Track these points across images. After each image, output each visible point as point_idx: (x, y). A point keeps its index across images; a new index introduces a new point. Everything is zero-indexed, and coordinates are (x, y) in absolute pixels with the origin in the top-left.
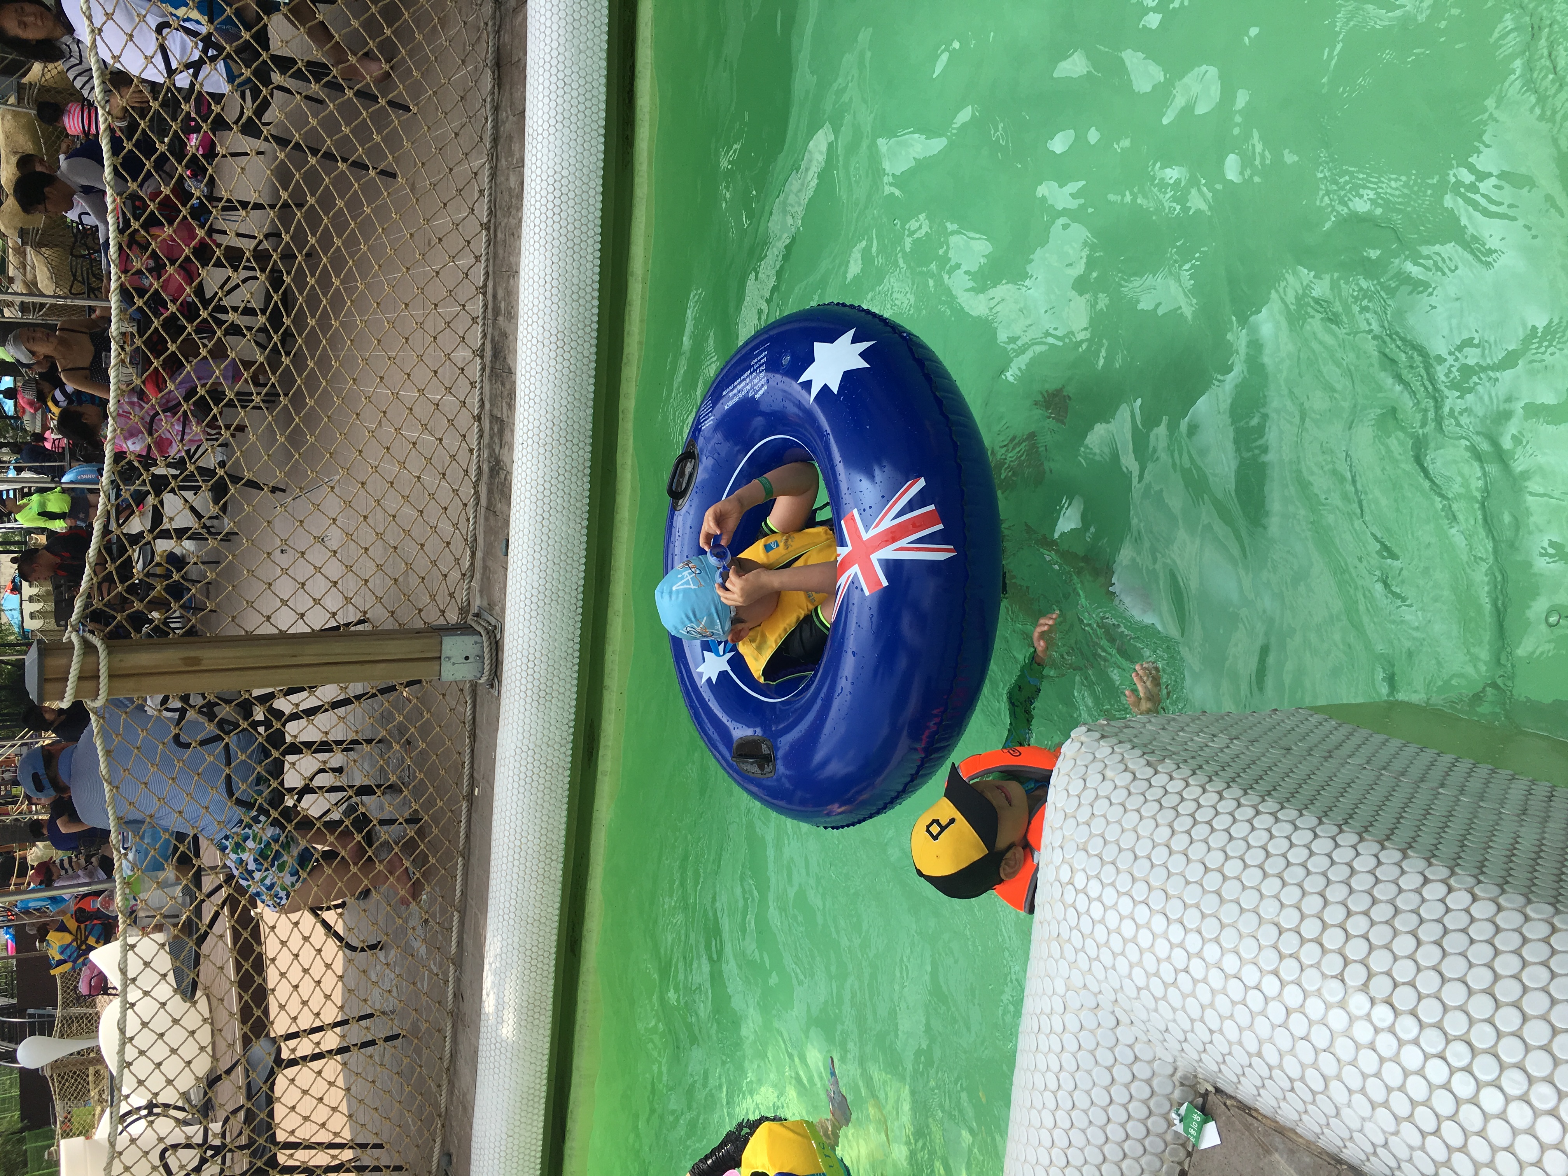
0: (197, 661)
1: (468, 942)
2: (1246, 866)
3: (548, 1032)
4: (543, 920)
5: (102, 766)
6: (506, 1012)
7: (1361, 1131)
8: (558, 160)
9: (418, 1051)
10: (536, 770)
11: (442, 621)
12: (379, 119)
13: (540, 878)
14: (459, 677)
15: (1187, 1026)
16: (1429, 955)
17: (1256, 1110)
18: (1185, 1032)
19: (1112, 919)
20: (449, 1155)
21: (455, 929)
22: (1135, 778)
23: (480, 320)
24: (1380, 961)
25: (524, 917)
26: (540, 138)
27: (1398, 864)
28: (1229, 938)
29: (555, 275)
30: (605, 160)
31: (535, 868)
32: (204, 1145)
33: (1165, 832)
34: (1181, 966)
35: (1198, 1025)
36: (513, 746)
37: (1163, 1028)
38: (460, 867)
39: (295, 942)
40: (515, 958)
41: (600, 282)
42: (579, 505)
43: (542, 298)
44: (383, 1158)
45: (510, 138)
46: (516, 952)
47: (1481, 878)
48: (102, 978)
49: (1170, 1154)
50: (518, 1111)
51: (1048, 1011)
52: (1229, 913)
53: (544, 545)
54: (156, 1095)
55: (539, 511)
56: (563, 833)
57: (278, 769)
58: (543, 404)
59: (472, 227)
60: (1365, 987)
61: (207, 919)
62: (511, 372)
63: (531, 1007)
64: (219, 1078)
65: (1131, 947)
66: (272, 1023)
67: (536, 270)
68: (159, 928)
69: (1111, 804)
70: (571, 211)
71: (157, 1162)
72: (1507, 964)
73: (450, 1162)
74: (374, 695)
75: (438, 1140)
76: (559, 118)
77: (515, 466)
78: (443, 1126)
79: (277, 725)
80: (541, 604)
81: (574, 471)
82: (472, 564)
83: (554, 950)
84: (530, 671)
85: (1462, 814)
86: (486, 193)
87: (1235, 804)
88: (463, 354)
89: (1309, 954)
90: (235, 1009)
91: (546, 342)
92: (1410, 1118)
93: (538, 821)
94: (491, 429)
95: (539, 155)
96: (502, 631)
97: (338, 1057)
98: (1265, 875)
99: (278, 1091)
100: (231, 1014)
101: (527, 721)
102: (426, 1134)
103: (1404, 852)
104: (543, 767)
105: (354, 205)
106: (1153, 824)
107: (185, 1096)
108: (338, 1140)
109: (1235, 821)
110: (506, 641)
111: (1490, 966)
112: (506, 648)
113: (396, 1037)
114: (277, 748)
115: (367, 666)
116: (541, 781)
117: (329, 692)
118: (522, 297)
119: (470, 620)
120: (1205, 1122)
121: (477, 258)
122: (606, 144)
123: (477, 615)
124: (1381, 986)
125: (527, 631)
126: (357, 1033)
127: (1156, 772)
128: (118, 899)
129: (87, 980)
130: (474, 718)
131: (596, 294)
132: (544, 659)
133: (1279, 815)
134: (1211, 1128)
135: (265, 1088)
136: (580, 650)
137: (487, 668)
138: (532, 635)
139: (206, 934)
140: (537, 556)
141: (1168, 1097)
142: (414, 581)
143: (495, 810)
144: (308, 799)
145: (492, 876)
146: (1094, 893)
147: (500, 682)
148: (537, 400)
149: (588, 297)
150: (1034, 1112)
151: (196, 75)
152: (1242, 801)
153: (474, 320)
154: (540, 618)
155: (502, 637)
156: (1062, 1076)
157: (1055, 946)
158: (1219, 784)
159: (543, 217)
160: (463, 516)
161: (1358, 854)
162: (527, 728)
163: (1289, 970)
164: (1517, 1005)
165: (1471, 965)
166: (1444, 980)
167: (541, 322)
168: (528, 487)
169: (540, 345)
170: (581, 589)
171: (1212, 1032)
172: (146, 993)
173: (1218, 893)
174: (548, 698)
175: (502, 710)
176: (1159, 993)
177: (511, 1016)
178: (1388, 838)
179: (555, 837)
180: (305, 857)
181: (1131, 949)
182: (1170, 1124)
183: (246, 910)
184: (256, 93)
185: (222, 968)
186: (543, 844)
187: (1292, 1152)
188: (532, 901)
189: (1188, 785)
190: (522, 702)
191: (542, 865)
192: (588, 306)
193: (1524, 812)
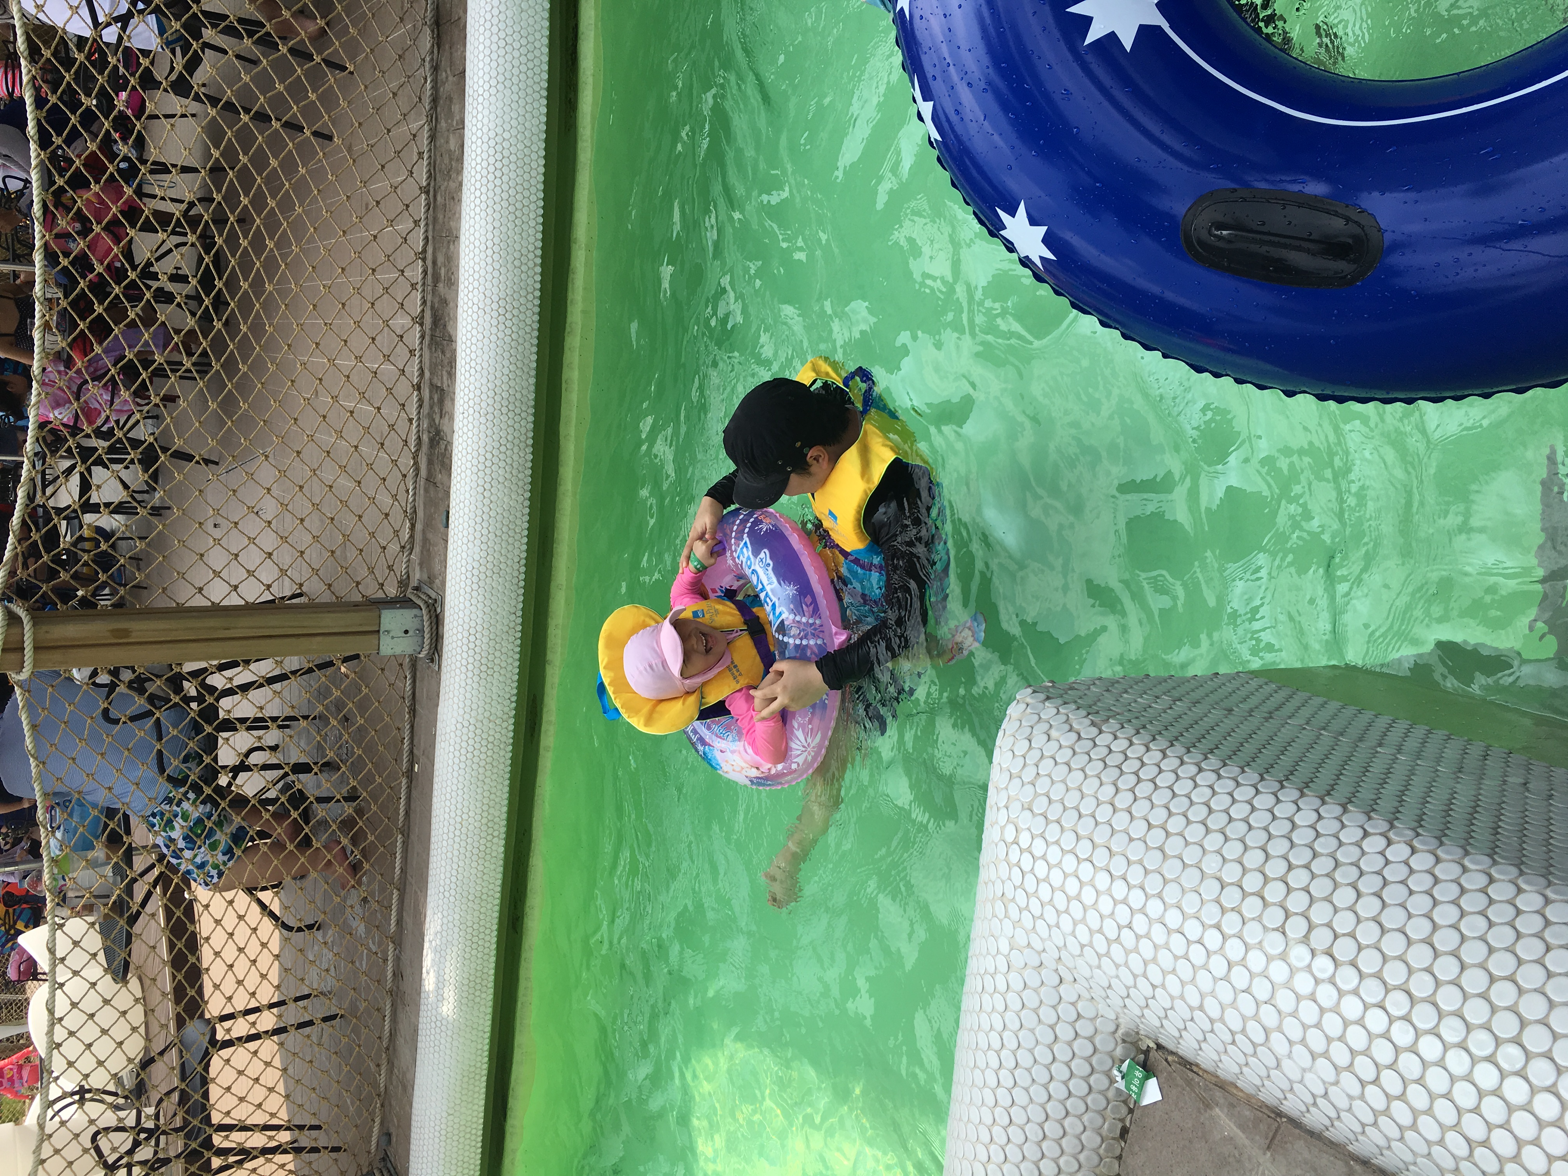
0: (126, 633)
1: (408, 919)
2: (1189, 822)
3: (490, 1010)
4: (484, 897)
5: (28, 741)
6: (446, 990)
7: (1301, 1082)
8: (499, 121)
9: (356, 1030)
10: (477, 746)
11: (380, 595)
12: (315, 78)
13: (482, 854)
14: (398, 651)
15: (1130, 982)
16: (1368, 907)
17: (1197, 1065)
18: (1128, 988)
19: (1056, 877)
20: (389, 1135)
21: (394, 907)
22: (1080, 737)
23: (419, 287)
24: (1320, 913)
25: (465, 894)
26: (480, 99)
27: (1339, 819)
28: (1172, 893)
29: (497, 241)
30: (547, 123)
31: (476, 844)
32: (138, 1128)
33: (1109, 790)
34: (1124, 922)
35: (1141, 981)
36: (454, 721)
37: (1106, 985)
38: (399, 844)
39: (230, 921)
40: (456, 936)
41: (542, 248)
42: (521, 476)
43: (483, 264)
44: (322, 1139)
45: (450, 99)
46: (456, 930)
47: (1420, 830)
48: (32, 963)
49: (1113, 1112)
50: (458, 1089)
51: (992, 970)
52: (1172, 869)
53: (485, 517)
54: (86, 1076)
55: (481, 482)
56: (505, 809)
57: (211, 745)
58: (485, 373)
59: (411, 189)
60: (1306, 939)
61: (139, 897)
62: (451, 340)
63: (472, 984)
64: (152, 1060)
65: (1075, 904)
66: (207, 1003)
67: (477, 235)
68: (89, 909)
69: (1056, 763)
70: (513, 175)
71: (88, 1145)
72: (1446, 915)
73: (389, 1141)
74: (310, 671)
75: (378, 1120)
76: (501, 78)
77: (456, 436)
78: (382, 1105)
79: (210, 699)
80: (482, 576)
81: (516, 442)
82: (412, 536)
83: (495, 927)
84: (472, 646)
85: (1400, 771)
86: (426, 156)
87: (1178, 762)
88: (402, 322)
89: (1251, 907)
90: (168, 988)
91: (488, 309)
92: (1350, 1068)
93: (479, 797)
94: (431, 398)
95: (480, 117)
96: (442, 605)
97: (275, 1038)
98: (1208, 831)
99: (213, 1072)
100: (164, 994)
101: (468, 695)
102: (365, 1114)
103: (1344, 807)
104: (484, 743)
105: (289, 166)
106: (1097, 782)
107: (116, 1078)
108: (275, 1122)
109: (1178, 778)
110: (447, 614)
111: (1428, 916)
112: (446, 621)
113: (333, 1017)
114: (210, 723)
115: (302, 639)
116: (483, 756)
117: (265, 668)
118: (462, 263)
119: (410, 594)
120: (1147, 1078)
121: (416, 223)
122: (548, 106)
123: (417, 589)
124: (1321, 939)
125: (468, 604)
126: (294, 1014)
127: (1101, 732)
128: (46, 876)
129: (15, 965)
130: (414, 694)
131: (539, 261)
132: (486, 633)
133: (1221, 772)
134: (1152, 1084)
135: (199, 1069)
136: (522, 624)
137: (427, 641)
138: (473, 608)
139: (138, 913)
140: (478, 528)
141: (1110, 1054)
142: (352, 553)
143: (435, 786)
144: (242, 777)
145: (433, 853)
146: (1038, 852)
147: (440, 657)
148: (479, 368)
149: (531, 264)
150: (977, 1072)
151: (124, 28)
152: (1185, 759)
153: (413, 286)
154: (481, 591)
155: (443, 610)
156: (1006, 1034)
157: (999, 905)
158: (1162, 743)
159: (484, 181)
160: (402, 487)
161: (1299, 809)
162: (468, 703)
163: (1231, 923)
164: (1455, 954)
165: (1410, 916)
166: (1383, 931)
167: (482, 289)
168: (469, 457)
169: (481, 313)
170: (523, 562)
171: (1154, 987)
172: (76, 973)
173: (1161, 849)
174: (490, 672)
175: (443, 684)
176: (1102, 950)
177: (452, 993)
178: (1329, 794)
179: (497, 814)
180: (238, 837)
181: (1075, 906)
182: (1112, 1081)
183: (179, 891)
184: (185, 50)
185: (154, 947)
186: (484, 821)
187: (1232, 1106)
188: (473, 878)
189: (1131, 744)
190: (463, 676)
191: (483, 841)
192: (531, 273)
193: (1460, 770)
